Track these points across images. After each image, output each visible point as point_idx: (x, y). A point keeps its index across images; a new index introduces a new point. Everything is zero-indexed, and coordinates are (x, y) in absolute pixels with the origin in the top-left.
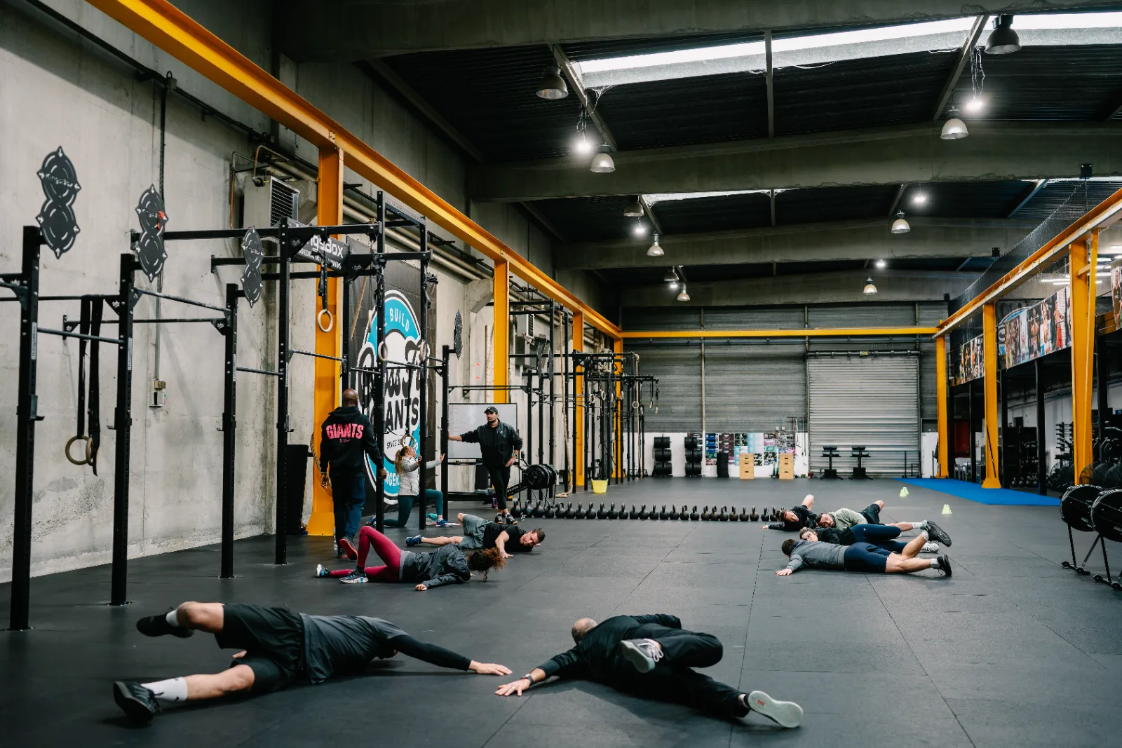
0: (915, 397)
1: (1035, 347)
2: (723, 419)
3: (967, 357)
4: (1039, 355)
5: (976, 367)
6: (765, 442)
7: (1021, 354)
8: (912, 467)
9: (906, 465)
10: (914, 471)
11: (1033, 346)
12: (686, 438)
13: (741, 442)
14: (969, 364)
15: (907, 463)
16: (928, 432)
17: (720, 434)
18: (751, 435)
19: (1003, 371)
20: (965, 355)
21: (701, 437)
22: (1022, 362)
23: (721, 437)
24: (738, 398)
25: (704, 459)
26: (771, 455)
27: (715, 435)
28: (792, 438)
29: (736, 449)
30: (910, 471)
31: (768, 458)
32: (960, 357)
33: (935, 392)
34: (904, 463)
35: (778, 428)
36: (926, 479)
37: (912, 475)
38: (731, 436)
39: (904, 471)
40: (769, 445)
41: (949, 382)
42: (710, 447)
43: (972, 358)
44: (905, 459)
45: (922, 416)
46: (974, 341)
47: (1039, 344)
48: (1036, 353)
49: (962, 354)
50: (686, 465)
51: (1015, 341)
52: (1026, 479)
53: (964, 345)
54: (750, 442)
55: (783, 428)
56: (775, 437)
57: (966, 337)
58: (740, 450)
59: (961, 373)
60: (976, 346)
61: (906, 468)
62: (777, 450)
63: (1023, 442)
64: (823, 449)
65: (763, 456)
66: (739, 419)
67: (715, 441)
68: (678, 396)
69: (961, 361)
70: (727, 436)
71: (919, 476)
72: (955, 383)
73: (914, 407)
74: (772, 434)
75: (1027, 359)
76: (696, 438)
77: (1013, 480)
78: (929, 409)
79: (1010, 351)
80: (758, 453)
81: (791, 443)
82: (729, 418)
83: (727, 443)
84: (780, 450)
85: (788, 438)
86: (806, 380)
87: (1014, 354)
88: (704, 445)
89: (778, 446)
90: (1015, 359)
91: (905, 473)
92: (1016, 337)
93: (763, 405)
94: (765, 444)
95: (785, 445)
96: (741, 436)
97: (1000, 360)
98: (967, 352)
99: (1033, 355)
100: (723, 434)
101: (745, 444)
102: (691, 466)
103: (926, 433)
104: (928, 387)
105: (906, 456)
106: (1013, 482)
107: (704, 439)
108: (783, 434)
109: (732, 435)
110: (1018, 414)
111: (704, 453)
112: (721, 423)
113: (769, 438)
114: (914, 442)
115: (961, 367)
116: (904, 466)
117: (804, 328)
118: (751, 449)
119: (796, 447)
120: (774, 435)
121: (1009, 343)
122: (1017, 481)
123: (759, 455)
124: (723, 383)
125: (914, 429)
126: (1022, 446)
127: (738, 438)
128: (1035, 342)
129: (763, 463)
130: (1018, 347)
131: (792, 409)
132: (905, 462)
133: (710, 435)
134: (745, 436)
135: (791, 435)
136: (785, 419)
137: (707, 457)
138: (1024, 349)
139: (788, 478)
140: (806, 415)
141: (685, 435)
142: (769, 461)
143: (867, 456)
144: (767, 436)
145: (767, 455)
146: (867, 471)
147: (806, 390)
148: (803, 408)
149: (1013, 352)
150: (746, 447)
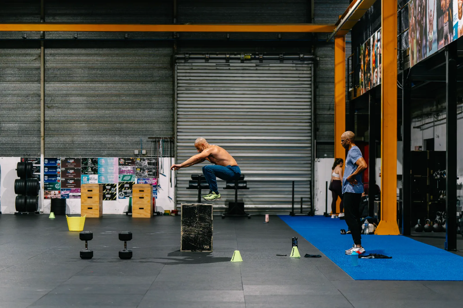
0: (307, 113)
1: (446, 28)
2: (68, 139)
3: (367, 59)
4: (451, 39)
5: (376, 70)
6: (120, 169)
7: (428, 43)
8: (302, 202)
9: (293, 198)
10: (303, 206)
11: (443, 28)
12: (19, 164)
13: (90, 170)
14: (369, 69)
15: (295, 196)
16: (324, 157)
17: (63, 158)
18: (102, 161)
19: (404, 71)
20: (364, 57)
21: (39, 163)
22: (429, 54)
23: (64, 163)
24: (87, 112)
25: (42, 192)
26: (128, 185)
27: (56, 160)
28: (154, 164)
29: (84, 178)
30: (299, 206)
31: (123, 190)
32: (360, 60)
33: (332, 108)
34: (291, 196)
35: (136, 152)
36: (319, 216)
37: (301, 212)
38: (77, 161)
39: (290, 206)
40: (125, 174)
41: (349, 95)
42: (49, 176)
43: (372, 59)
44: (293, 191)
45: (315, 138)
46: (374, 36)
47: (450, 21)
48: (446, 38)
49: (362, 57)
50: (17, 199)
51: (420, 25)
52: (434, 221)
53: (364, 45)
54: (102, 170)
55: (144, 152)
56: (133, 163)
57: (367, 34)
58: (88, 180)
59: (360, 82)
60: (376, 42)
61: (293, 203)
62: (135, 180)
63: (432, 171)
64: (190, 179)
65: (117, 187)
66: (89, 139)
67: (56, 168)
68: (10, 109)
69: (360, 65)
70: (72, 161)
71: (311, 212)
72: (355, 95)
73: (305, 126)
74: (129, 159)
75: (435, 48)
76: (31, 164)
77: (417, 224)
78: (325, 128)
79: (415, 41)
80: (110, 183)
81: (154, 171)
82: (75, 138)
83: (72, 171)
84: (139, 179)
85: (149, 164)
86: (173, 90)
87: (419, 44)
88: (42, 174)
89: (137, 174)
90: (419, 51)
91: (293, 208)
92: (422, 19)
93: (121, 122)
94: (121, 172)
95: (146, 173)
96: (90, 161)
97: (403, 56)
98: (367, 53)
99: (442, 42)
100: (66, 159)
101: (95, 171)
102: (23, 200)
103: (321, 160)
104: (323, 100)
105: (293, 188)
106: (417, 226)
107: (42, 165)
108: (144, 160)
109: (79, 160)
110: (428, 134)
111: (42, 183)
112: (64, 143)
113: (124, 164)
114: (305, 170)
115: (360, 73)
116: (291, 200)
117: (172, 23)
118: (103, 178)
119: (160, 175)
120: (132, 160)
121: (413, 30)
122: (423, 223)
123: (113, 186)
124: (69, 92)
125: (306, 154)
126: (431, 176)
127: (87, 164)
128: (446, 20)
129: (117, 196)
130: (424, 33)
131: (155, 127)
132: (293, 195)
133: (49, 160)
134: (95, 162)
135: (154, 161)
136: (145, 139)
137: (45, 188)
138: (432, 35)
139: (142, 216)
140: (173, 134)
141: (18, 159)
142: (126, 193)
143: (245, 188)
144: (122, 161)
145: (122, 187)
146: (245, 206)
147: (173, 103)
148: (169, 126)
149: (417, 41)
150: (96, 176)
